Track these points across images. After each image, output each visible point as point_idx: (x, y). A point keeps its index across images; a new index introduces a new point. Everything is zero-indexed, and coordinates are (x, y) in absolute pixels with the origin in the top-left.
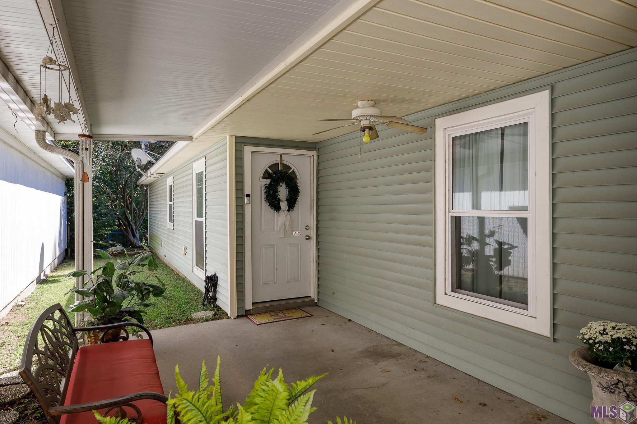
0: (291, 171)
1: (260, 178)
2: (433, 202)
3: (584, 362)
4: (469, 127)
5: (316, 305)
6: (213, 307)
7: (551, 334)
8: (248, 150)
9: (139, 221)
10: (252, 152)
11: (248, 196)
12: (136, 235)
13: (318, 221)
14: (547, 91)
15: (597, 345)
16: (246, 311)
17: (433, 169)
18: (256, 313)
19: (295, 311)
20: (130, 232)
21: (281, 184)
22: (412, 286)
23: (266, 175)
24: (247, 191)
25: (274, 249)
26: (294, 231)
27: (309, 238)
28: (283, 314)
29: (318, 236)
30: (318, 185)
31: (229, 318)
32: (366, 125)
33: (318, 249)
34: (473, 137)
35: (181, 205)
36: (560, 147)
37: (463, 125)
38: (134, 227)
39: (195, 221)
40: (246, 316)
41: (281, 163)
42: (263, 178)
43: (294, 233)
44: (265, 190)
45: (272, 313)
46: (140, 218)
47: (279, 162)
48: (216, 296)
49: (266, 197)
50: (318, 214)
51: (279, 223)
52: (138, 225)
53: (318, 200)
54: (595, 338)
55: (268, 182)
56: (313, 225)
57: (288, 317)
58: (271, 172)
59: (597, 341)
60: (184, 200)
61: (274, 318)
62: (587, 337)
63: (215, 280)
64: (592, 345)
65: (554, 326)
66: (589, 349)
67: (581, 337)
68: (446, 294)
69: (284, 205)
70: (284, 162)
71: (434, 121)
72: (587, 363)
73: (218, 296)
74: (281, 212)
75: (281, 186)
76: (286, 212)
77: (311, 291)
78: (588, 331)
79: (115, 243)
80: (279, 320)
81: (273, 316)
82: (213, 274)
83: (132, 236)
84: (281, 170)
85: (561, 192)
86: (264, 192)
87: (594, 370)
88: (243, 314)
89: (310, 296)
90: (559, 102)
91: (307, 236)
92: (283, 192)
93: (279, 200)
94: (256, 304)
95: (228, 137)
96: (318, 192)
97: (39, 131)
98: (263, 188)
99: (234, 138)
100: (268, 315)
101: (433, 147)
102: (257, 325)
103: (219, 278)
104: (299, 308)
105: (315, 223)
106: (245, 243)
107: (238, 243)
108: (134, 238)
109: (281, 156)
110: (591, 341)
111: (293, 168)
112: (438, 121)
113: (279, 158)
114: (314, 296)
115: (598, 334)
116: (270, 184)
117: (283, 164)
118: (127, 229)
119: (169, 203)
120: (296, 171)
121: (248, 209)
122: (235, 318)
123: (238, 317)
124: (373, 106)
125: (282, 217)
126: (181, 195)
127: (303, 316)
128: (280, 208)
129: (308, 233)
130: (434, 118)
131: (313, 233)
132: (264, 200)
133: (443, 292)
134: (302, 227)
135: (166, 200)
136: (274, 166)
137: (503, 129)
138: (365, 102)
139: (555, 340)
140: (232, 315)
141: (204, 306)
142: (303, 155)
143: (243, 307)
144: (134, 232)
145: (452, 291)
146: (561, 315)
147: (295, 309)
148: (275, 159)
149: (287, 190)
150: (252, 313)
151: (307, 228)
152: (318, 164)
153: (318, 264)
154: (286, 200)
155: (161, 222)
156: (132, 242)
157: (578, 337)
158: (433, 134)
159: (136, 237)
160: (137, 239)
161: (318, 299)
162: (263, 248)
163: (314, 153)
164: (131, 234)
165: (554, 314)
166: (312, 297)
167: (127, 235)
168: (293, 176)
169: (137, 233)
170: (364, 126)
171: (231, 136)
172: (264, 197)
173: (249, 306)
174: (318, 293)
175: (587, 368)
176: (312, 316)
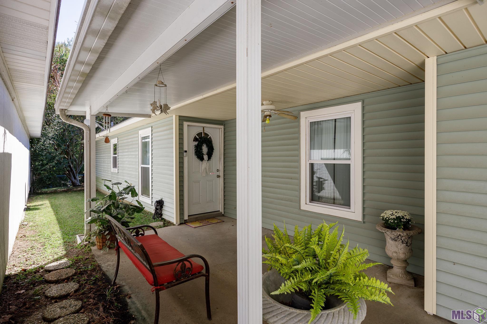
0: (209, 137)
1: (192, 142)
2: (299, 156)
3: (384, 229)
4: (319, 117)
5: (223, 215)
6: (161, 220)
7: (362, 220)
8: (186, 124)
9: (78, 168)
10: (188, 126)
11: (186, 151)
12: (77, 177)
13: (224, 167)
14: (361, 102)
15: (390, 220)
16: (185, 220)
17: (298, 138)
18: (190, 221)
19: (212, 219)
20: (72, 175)
21: (204, 145)
22: (286, 201)
23: (195, 139)
24: (185, 148)
25: (200, 183)
26: (211, 172)
27: (219, 176)
28: (206, 221)
29: (224, 175)
30: (224, 146)
31: (174, 225)
32: (268, 114)
33: (224, 183)
34: (319, 122)
35: (126, 157)
36: (367, 130)
37: (316, 116)
38: (75, 172)
39: (141, 167)
40: (185, 223)
41: (203, 133)
42: (194, 141)
43: (211, 173)
44: (195, 148)
45: (200, 221)
46: (79, 166)
47: (202, 131)
48: (162, 213)
49: (196, 152)
50: (224, 162)
51: (203, 168)
52: (77, 171)
53: (224, 154)
54: (389, 217)
55: (196, 143)
56: (221, 168)
57: (210, 223)
58: (198, 137)
59: (390, 218)
60: (130, 154)
61: (202, 224)
62: (385, 217)
63: (162, 203)
64: (388, 221)
65: (364, 216)
66: (385, 223)
67: (382, 217)
68: (306, 204)
69: (206, 157)
70: (205, 132)
71: (300, 113)
72: (386, 229)
73: (163, 212)
74: (204, 161)
75: (204, 146)
76: (207, 161)
77: (220, 208)
78: (385, 214)
79: (66, 183)
80: (206, 224)
81: (201, 222)
82: (160, 199)
83: (73, 178)
84: (204, 136)
85: (367, 152)
86: (194, 149)
87: (389, 231)
88: (183, 222)
89: (219, 211)
90: (367, 108)
91: (217, 175)
92: (205, 149)
93: (203, 154)
94: (191, 216)
95: (174, 116)
96: (224, 150)
97: (62, 109)
98: (194, 147)
99: (178, 117)
100: (197, 222)
101: (299, 127)
102: (194, 228)
103: (164, 201)
104: (214, 218)
105: (223, 168)
106: (184, 180)
107: (180, 180)
108: (75, 179)
109: (203, 128)
110: (387, 219)
111: (210, 135)
112: (302, 113)
113: (202, 129)
114: (222, 210)
115: (390, 215)
116: (198, 144)
117: (205, 133)
118: (70, 173)
119: (112, 155)
120: (212, 137)
121: (186, 160)
122: (179, 225)
123: (181, 224)
124: (271, 104)
125: (205, 164)
126: (126, 150)
127: (218, 222)
128: (204, 159)
129: (218, 173)
130: (299, 111)
131: (221, 174)
132: (194, 154)
133: (305, 203)
134: (215, 170)
135: (110, 153)
136: (199, 134)
137: (335, 120)
138: (268, 102)
139: (364, 222)
140: (176, 223)
141: (154, 219)
142: (216, 128)
143: (183, 218)
144: (75, 176)
145: (310, 202)
146: (367, 210)
147: (212, 218)
148: (200, 130)
149: (207, 148)
150: (188, 222)
151: (218, 171)
152: (224, 133)
153: (224, 192)
154: (206, 154)
155: (104, 168)
156: (74, 182)
157: (380, 218)
158: (299, 120)
159: (77, 179)
160: (77, 180)
161: (224, 212)
162: (194, 183)
163: (222, 127)
164: (73, 177)
165: (363, 210)
166: (221, 211)
167: (70, 178)
168: (210, 139)
169: (77, 176)
170: (267, 115)
171: (176, 116)
172: (194, 152)
173: (186, 218)
174: (224, 208)
175: (386, 231)
176: (224, 221)
